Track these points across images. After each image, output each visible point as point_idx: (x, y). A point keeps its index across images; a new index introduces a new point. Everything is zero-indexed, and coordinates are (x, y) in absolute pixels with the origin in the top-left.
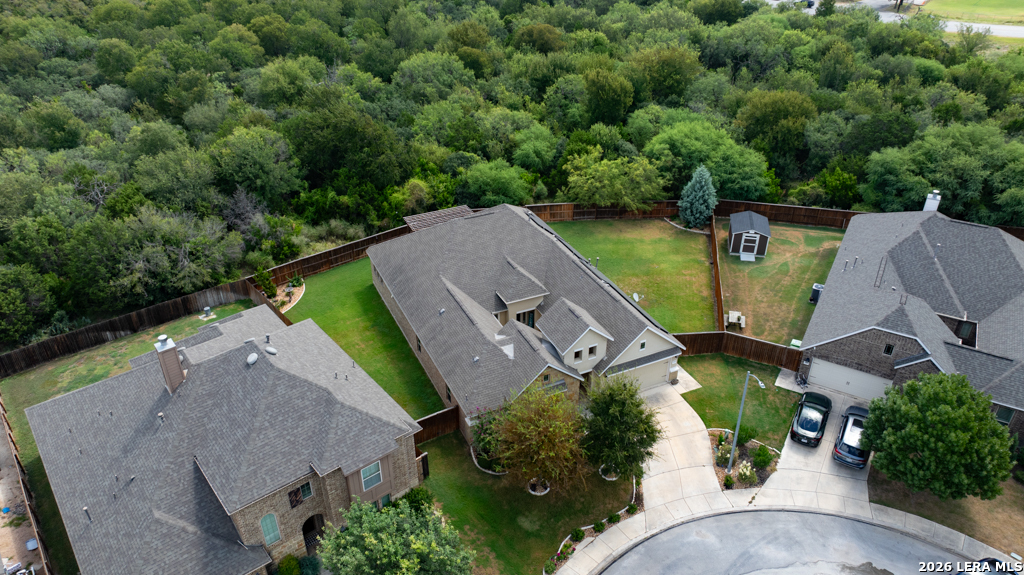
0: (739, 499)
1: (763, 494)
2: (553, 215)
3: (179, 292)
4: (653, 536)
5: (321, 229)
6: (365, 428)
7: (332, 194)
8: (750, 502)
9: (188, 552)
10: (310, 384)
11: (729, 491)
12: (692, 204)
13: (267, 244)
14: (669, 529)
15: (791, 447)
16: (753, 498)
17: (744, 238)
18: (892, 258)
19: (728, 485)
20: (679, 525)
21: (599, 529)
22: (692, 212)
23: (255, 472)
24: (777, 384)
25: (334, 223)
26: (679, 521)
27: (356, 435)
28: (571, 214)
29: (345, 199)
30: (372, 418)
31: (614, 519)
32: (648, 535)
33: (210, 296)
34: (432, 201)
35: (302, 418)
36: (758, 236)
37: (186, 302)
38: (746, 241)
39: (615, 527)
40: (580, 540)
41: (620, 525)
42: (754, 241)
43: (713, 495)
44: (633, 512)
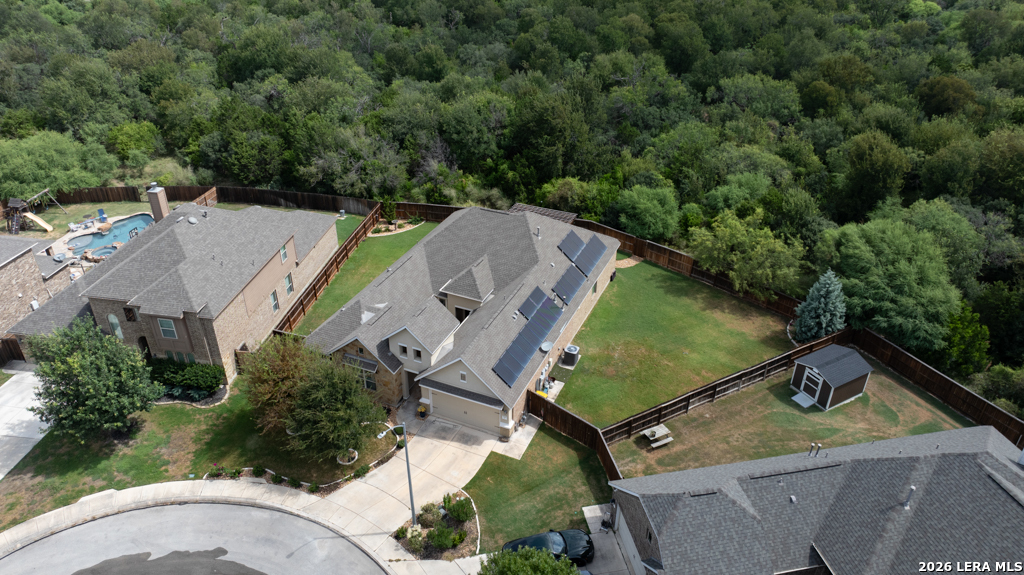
0: (388, 551)
1: (408, 566)
2: (671, 262)
3: (333, 191)
4: (298, 516)
5: (484, 193)
7: (505, 166)
8: (390, 561)
9: (72, 310)
10: (181, 249)
11: (394, 541)
14: (315, 522)
16: (398, 560)
17: (806, 373)
19: (399, 536)
20: (324, 526)
21: (277, 480)
23: (110, 281)
24: (584, 509)
25: (495, 192)
26: (327, 524)
28: (689, 269)
29: (510, 174)
30: (184, 289)
31: (296, 484)
32: (296, 512)
34: (577, 203)
36: (821, 379)
38: (808, 379)
39: (289, 489)
40: (257, 477)
41: (294, 491)
42: (816, 384)
43: (379, 531)
44: (312, 491)
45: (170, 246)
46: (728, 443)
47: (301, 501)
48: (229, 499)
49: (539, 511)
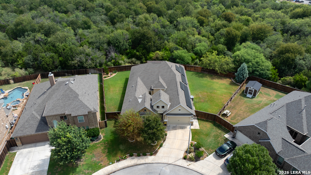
0: (185, 163)
1: (194, 165)
2: (195, 70)
4: (152, 163)
5: (130, 60)
6: (82, 106)
7: (135, 51)
8: (188, 165)
9: (36, 123)
10: (75, 92)
11: (184, 160)
12: (238, 75)
13: (113, 61)
14: (158, 163)
15: (213, 155)
16: (190, 165)
17: (249, 89)
18: (287, 106)
19: (185, 158)
20: (162, 163)
21: (139, 156)
22: (238, 77)
23: (53, 109)
24: (224, 136)
25: (134, 59)
26: (162, 162)
27: (79, 108)
28: (201, 70)
29: (138, 53)
30: (85, 105)
31: (145, 155)
32: (151, 162)
33: (92, 71)
34: (161, 58)
35: (69, 100)
36: (254, 90)
37: (86, 70)
38: (250, 90)
39: (144, 157)
40: (131, 157)
41: (145, 157)
42: (252, 91)
43: (178, 159)
44: (151, 155)
45: (71, 92)
46: (242, 110)
47: (150, 159)
48: (128, 166)
49: (214, 140)
